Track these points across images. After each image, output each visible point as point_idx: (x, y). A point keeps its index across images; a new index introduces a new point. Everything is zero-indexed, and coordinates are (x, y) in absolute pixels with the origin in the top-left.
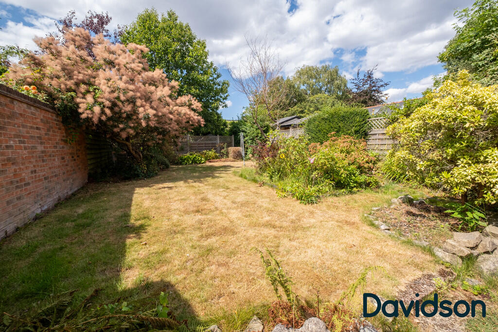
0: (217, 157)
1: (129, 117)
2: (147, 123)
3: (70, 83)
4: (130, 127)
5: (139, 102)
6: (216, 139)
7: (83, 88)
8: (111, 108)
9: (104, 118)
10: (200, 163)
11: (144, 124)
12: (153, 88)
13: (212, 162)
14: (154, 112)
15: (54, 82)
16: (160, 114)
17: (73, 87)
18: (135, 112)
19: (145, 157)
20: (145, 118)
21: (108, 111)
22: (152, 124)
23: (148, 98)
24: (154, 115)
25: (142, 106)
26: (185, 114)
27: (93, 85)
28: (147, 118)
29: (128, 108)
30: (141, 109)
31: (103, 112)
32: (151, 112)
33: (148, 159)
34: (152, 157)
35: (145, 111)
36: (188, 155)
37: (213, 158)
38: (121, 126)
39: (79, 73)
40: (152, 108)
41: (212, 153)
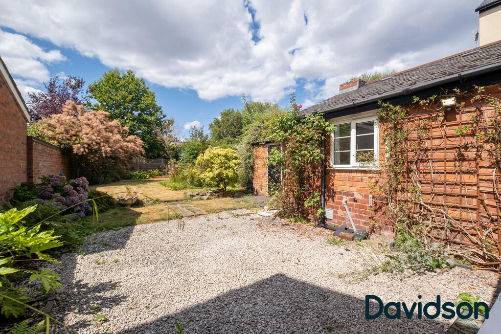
0: (160, 175)
1: (96, 151)
2: (106, 154)
3: (68, 136)
4: (97, 157)
5: (102, 144)
6: (161, 162)
7: (74, 138)
8: (87, 148)
9: (84, 153)
10: (145, 179)
11: (104, 155)
12: (111, 134)
13: (155, 178)
14: (110, 149)
15: (60, 136)
16: (113, 150)
17: (69, 138)
18: (100, 149)
19: (103, 173)
20: (105, 152)
21: (87, 150)
22: (108, 155)
23: (107, 141)
24: (110, 151)
25: (104, 146)
26: (131, 148)
27: (78, 136)
28: (106, 152)
29: (96, 147)
30: (103, 148)
31: (85, 151)
32: (109, 149)
33: (105, 174)
34: (108, 173)
35: (106, 149)
36: (137, 173)
37: (157, 175)
38: (92, 156)
39: (72, 131)
40: (109, 147)
41: (156, 172)
